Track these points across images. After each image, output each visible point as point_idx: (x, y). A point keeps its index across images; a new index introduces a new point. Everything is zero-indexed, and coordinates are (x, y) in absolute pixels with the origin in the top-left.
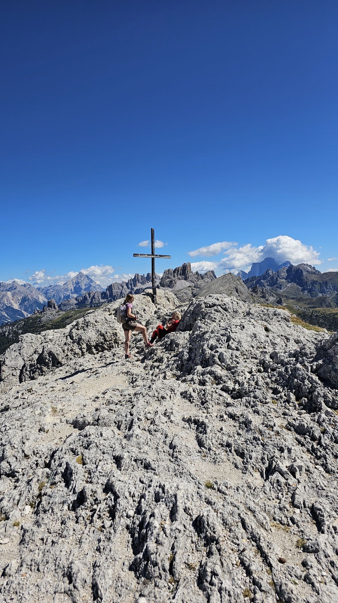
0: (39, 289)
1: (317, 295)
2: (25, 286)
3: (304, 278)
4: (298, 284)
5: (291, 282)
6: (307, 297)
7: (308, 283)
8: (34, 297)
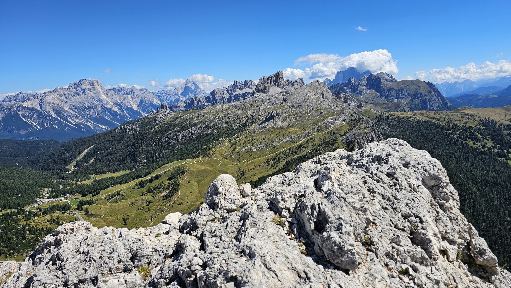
0: (154, 93)
1: (392, 100)
2: (142, 90)
3: (382, 85)
4: (376, 91)
5: (371, 89)
6: (384, 102)
7: (385, 89)
8: (150, 100)
